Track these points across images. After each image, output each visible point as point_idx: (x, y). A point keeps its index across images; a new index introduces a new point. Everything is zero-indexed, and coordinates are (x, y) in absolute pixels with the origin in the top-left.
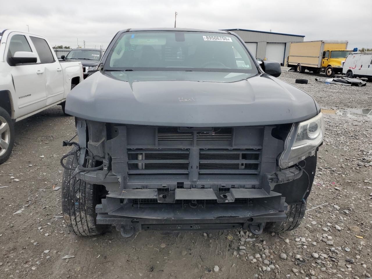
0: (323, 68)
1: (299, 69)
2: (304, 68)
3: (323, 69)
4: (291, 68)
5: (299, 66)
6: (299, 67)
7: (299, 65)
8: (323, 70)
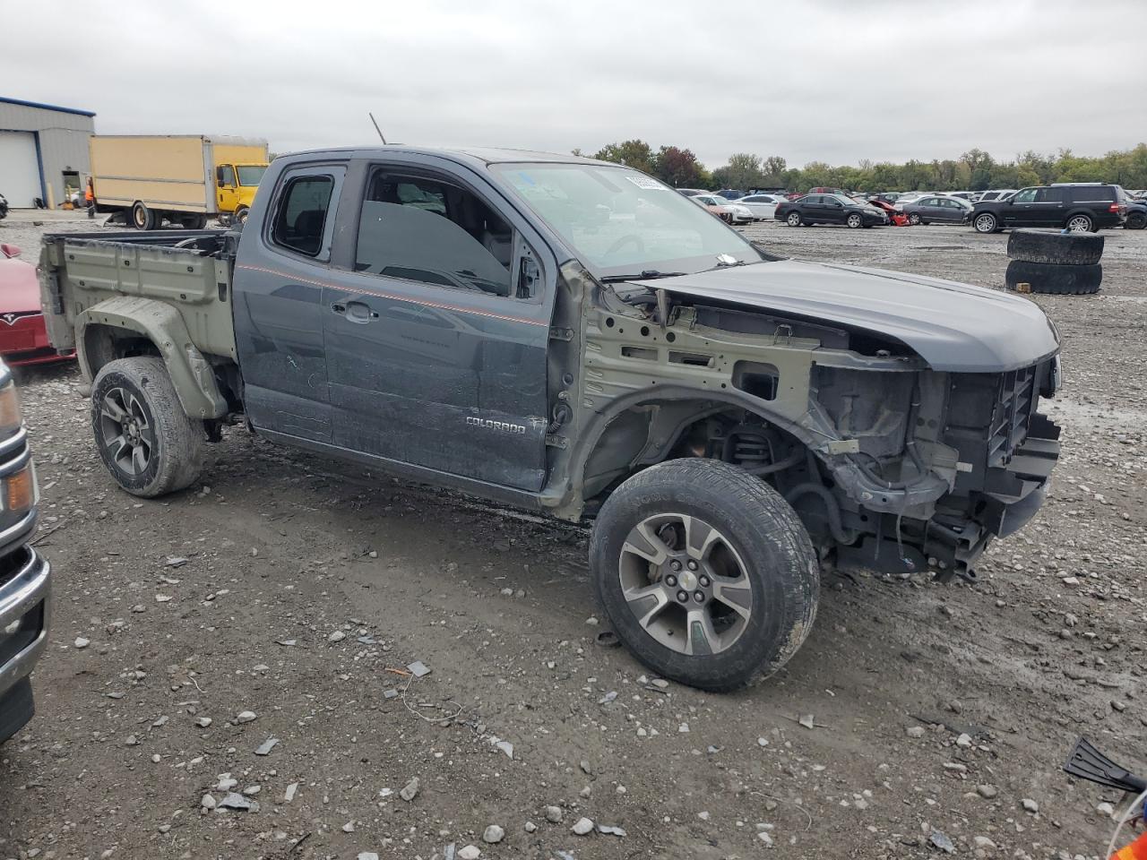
0: (226, 215)
1: (143, 219)
2: (158, 215)
3: (226, 217)
4: (109, 216)
5: (139, 210)
6: (142, 212)
7: (139, 207)
8: (226, 220)
